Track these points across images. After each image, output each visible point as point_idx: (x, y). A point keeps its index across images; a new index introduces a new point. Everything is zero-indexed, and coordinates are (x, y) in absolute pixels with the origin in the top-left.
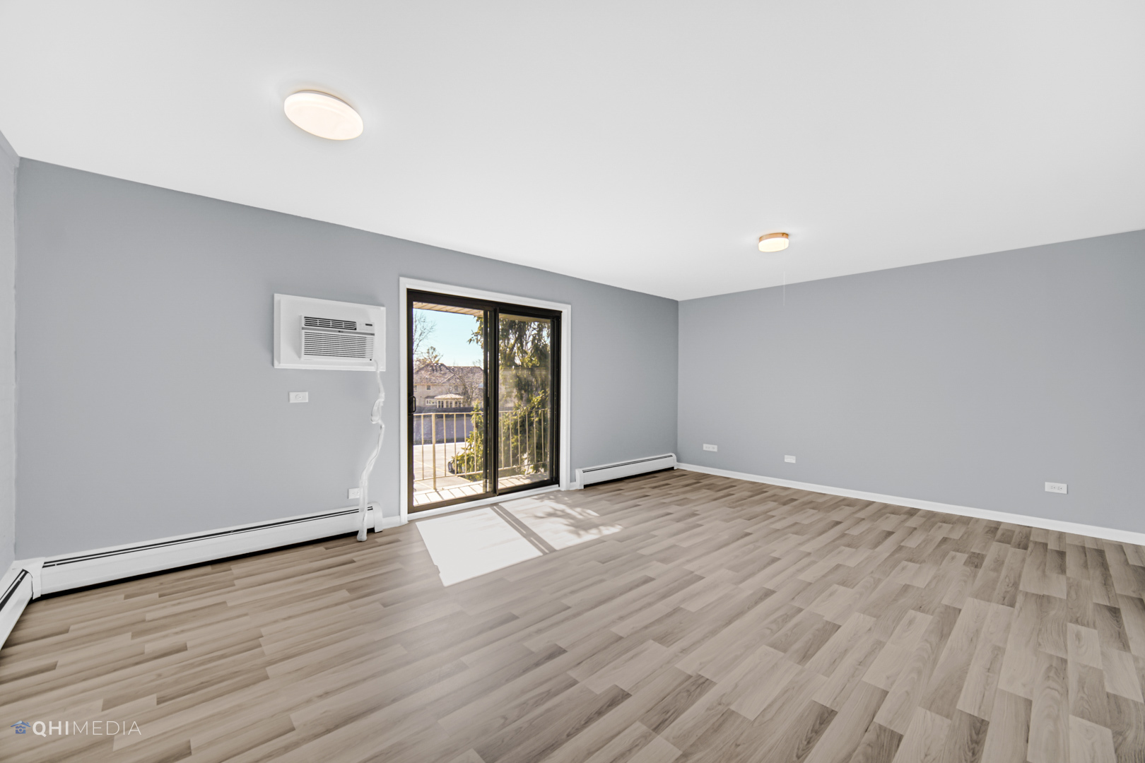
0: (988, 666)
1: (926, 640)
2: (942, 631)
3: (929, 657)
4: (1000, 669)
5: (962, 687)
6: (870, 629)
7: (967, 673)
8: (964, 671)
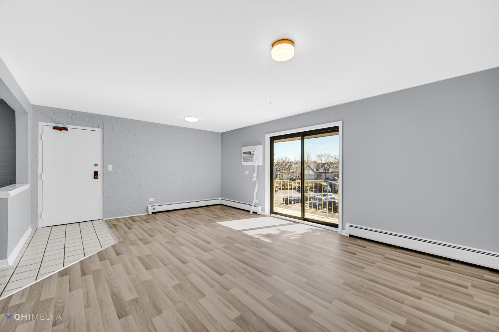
0: (89, 293)
1: (117, 287)
2: (116, 296)
3: (111, 282)
4: (84, 296)
5: (94, 280)
6: (138, 276)
7: (95, 286)
8: (96, 286)
